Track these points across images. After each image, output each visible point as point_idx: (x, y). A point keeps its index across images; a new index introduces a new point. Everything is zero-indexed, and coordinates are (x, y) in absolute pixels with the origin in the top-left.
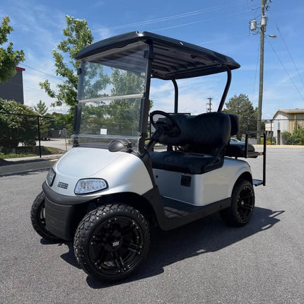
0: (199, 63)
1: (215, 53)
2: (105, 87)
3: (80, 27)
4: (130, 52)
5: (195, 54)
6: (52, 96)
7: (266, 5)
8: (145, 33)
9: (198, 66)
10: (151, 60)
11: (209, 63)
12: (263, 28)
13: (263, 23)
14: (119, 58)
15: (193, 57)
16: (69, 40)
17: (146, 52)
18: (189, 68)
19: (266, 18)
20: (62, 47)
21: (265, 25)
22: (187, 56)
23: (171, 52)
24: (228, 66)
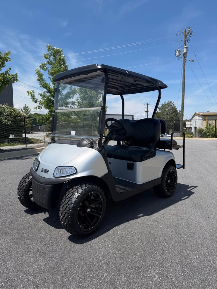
0: (139, 85)
1: (150, 78)
2: (73, 96)
3: (56, 53)
4: (93, 77)
5: (136, 79)
6: (36, 102)
7: (187, 39)
8: (102, 65)
9: (138, 86)
10: (106, 84)
11: (146, 84)
12: (185, 55)
13: (185, 51)
14: (85, 81)
15: (135, 81)
16: (48, 62)
17: (103, 79)
18: (132, 87)
19: (187, 48)
20: (43, 67)
21: (186, 53)
22: (131, 80)
23: (120, 77)
24: (159, 87)
